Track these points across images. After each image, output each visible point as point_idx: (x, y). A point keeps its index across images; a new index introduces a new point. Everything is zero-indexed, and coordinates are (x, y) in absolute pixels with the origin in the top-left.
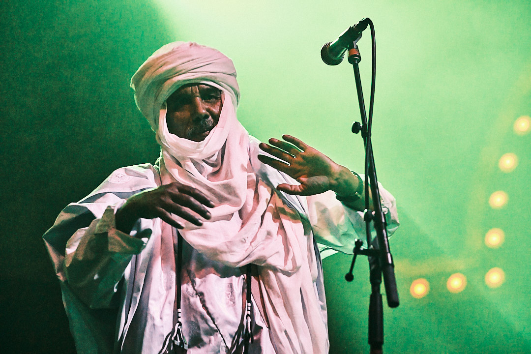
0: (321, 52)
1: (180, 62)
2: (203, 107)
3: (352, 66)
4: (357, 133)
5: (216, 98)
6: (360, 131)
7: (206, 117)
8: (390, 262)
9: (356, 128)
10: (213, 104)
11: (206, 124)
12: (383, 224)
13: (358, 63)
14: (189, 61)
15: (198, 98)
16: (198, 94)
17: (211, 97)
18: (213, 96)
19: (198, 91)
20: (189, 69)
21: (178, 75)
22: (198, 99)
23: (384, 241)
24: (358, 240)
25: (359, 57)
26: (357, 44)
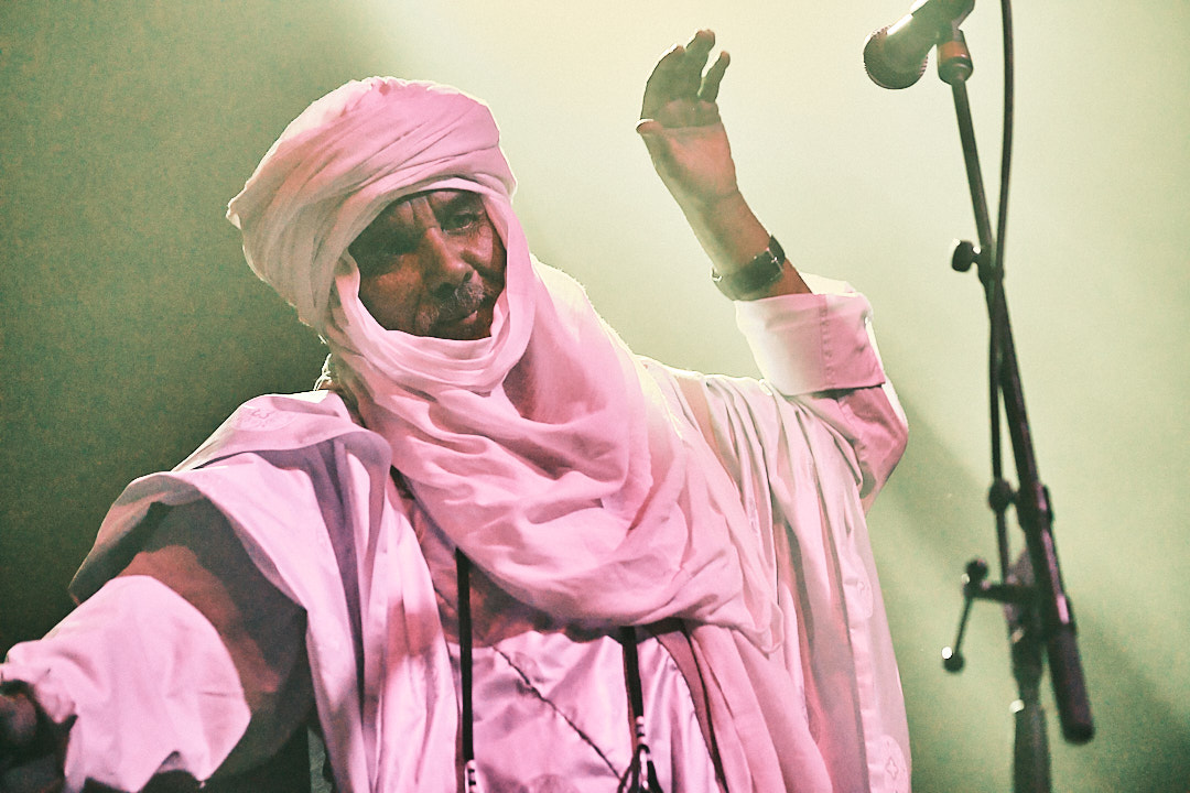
0: (865, 54)
1: (376, 143)
2: (452, 252)
3: (949, 88)
4: (966, 269)
5: (475, 218)
6: (975, 265)
7: (468, 276)
8: (1064, 616)
9: (962, 258)
10: (472, 236)
11: (467, 296)
12: (1043, 516)
13: (966, 79)
14: (398, 139)
15: (433, 229)
16: (433, 221)
17: (461, 220)
18: (468, 215)
19: (430, 212)
20: (400, 161)
21: (374, 181)
22: (435, 234)
23: (1047, 559)
24: (975, 560)
25: (968, 62)
26: (960, 28)
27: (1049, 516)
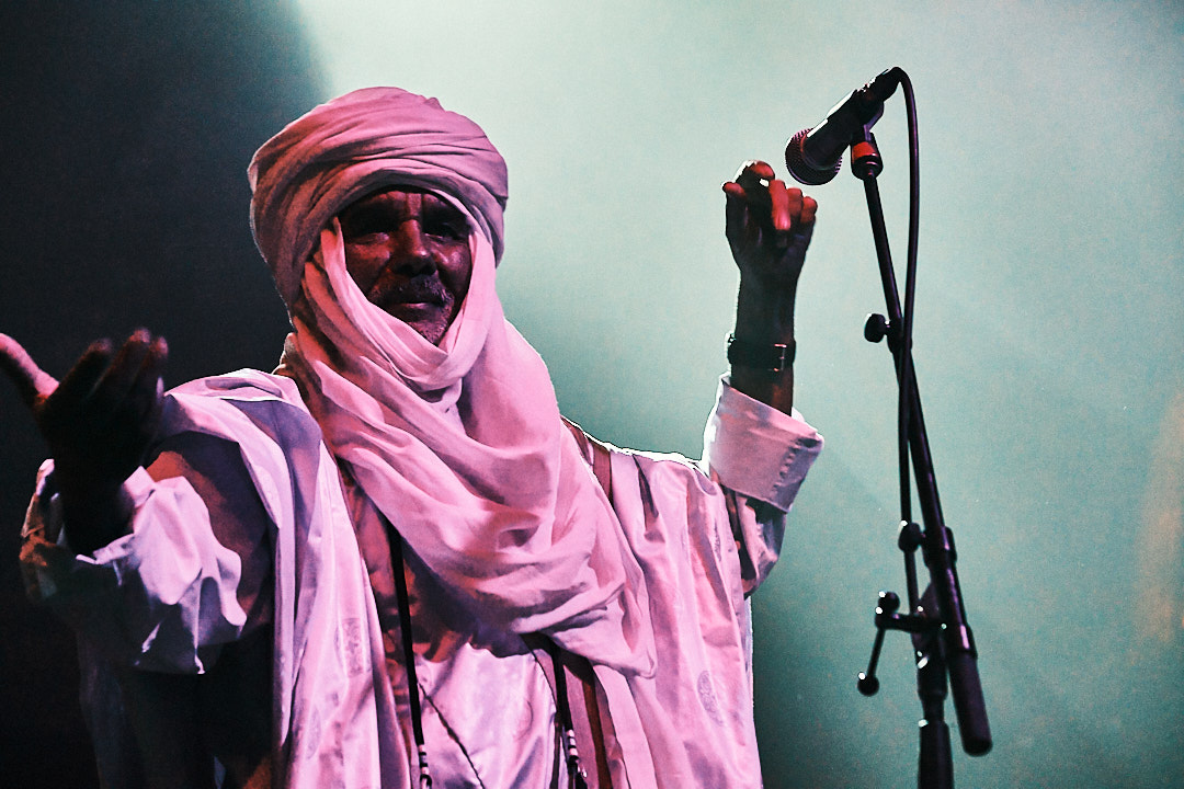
0: (786, 154)
3: (861, 182)
4: (877, 340)
6: (885, 337)
8: (966, 644)
9: (874, 330)
10: (448, 247)
12: (947, 556)
13: (877, 175)
15: (415, 221)
16: (418, 214)
17: (443, 231)
19: (419, 206)
22: (415, 225)
23: (951, 595)
24: (888, 595)
25: (879, 160)
26: (871, 131)
27: (953, 555)
